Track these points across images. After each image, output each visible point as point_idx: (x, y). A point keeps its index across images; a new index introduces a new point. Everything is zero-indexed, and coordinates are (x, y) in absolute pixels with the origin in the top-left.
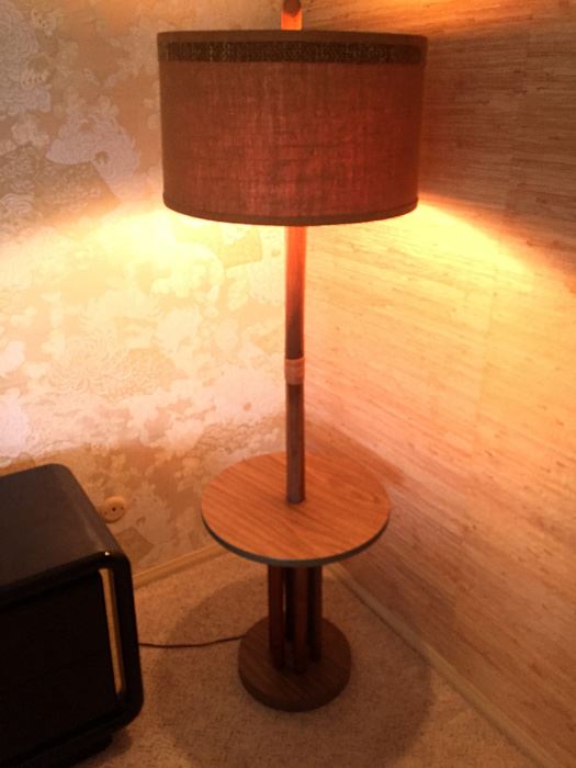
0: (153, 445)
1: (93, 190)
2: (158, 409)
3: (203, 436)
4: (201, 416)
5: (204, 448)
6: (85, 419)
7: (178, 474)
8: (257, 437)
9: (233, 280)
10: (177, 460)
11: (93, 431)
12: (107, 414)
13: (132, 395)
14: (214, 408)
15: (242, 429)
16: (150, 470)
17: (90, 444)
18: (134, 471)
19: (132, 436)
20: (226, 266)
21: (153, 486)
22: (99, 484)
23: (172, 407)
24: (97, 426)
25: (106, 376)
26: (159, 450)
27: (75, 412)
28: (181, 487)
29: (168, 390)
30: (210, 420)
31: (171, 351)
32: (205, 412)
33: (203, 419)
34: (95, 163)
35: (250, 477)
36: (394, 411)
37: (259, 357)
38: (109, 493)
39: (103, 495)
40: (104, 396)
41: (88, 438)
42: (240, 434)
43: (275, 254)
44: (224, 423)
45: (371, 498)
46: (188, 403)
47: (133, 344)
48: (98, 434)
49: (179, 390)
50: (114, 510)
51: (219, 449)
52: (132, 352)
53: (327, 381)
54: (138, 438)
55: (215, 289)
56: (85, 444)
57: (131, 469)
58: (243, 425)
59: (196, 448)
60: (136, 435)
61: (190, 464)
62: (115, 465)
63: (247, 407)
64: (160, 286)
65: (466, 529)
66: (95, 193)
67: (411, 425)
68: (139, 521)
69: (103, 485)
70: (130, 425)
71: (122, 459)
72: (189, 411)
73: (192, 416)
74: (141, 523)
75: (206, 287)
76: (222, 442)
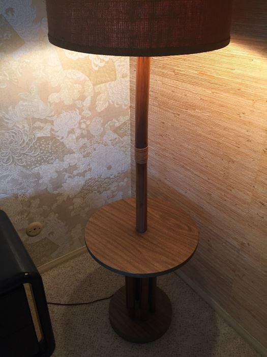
0: (55, 192)
1: (5, 34)
2: (57, 172)
3: (85, 185)
4: (83, 174)
5: (86, 191)
6: (13, 180)
7: (71, 207)
8: (115, 184)
9: (99, 93)
10: (70, 199)
11: (18, 187)
12: (26, 177)
13: (40, 164)
14: (90, 169)
15: (107, 180)
16: (55, 206)
17: (17, 194)
18: (45, 207)
19: (42, 188)
20: (94, 85)
21: (57, 215)
22: (25, 216)
23: (66, 170)
24: (21, 184)
25: (24, 154)
26: (60, 194)
27: (7, 176)
28: (73, 214)
29: (63, 161)
30: (88, 176)
31: (62, 138)
32: (85, 171)
33: (84, 176)
34: (5, 16)
35: (114, 215)
36: (198, 173)
37: (116, 139)
38: (31, 220)
39: (27, 222)
40: (24, 166)
41: (15, 191)
42: (106, 183)
43: (124, 76)
44: (96, 177)
45: (187, 228)
46: (75, 167)
47: (39, 134)
48: (22, 188)
49: (68, 160)
50: (35, 229)
51: (94, 192)
52: (39, 139)
53: (156, 154)
54: (46, 189)
55: (89, 99)
56: (14, 194)
57: (44, 206)
58: (107, 178)
59: (81, 192)
60: (45, 187)
61: (78, 201)
62: (33, 205)
63: (109, 168)
64: (54, 98)
65: (243, 244)
66: (7, 36)
67: (209, 183)
68: (49, 234)
69: (27, 216)
70: (40, 182)
71: (38, 201)
72: (75, 172)
73: (77, 175)
74: (51, 235)
75: (82, 98)
76: (96, 188)
